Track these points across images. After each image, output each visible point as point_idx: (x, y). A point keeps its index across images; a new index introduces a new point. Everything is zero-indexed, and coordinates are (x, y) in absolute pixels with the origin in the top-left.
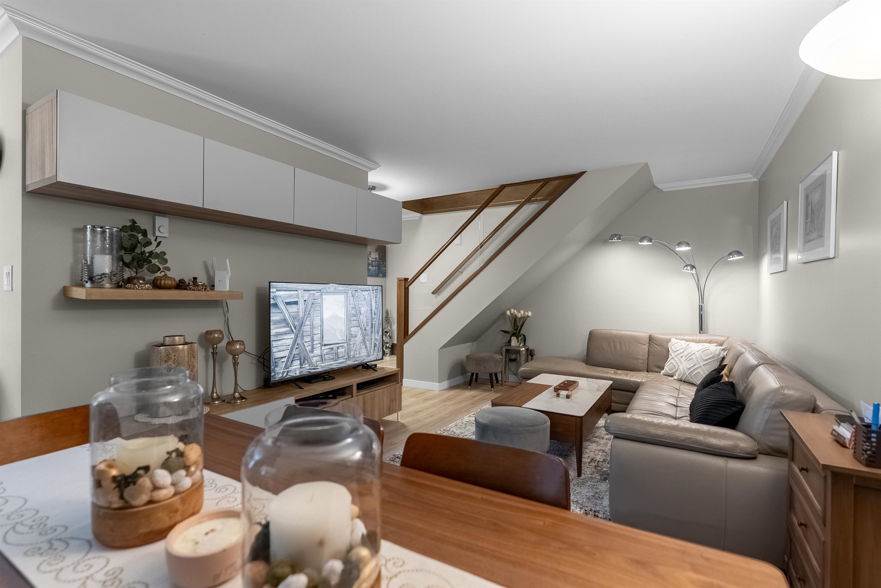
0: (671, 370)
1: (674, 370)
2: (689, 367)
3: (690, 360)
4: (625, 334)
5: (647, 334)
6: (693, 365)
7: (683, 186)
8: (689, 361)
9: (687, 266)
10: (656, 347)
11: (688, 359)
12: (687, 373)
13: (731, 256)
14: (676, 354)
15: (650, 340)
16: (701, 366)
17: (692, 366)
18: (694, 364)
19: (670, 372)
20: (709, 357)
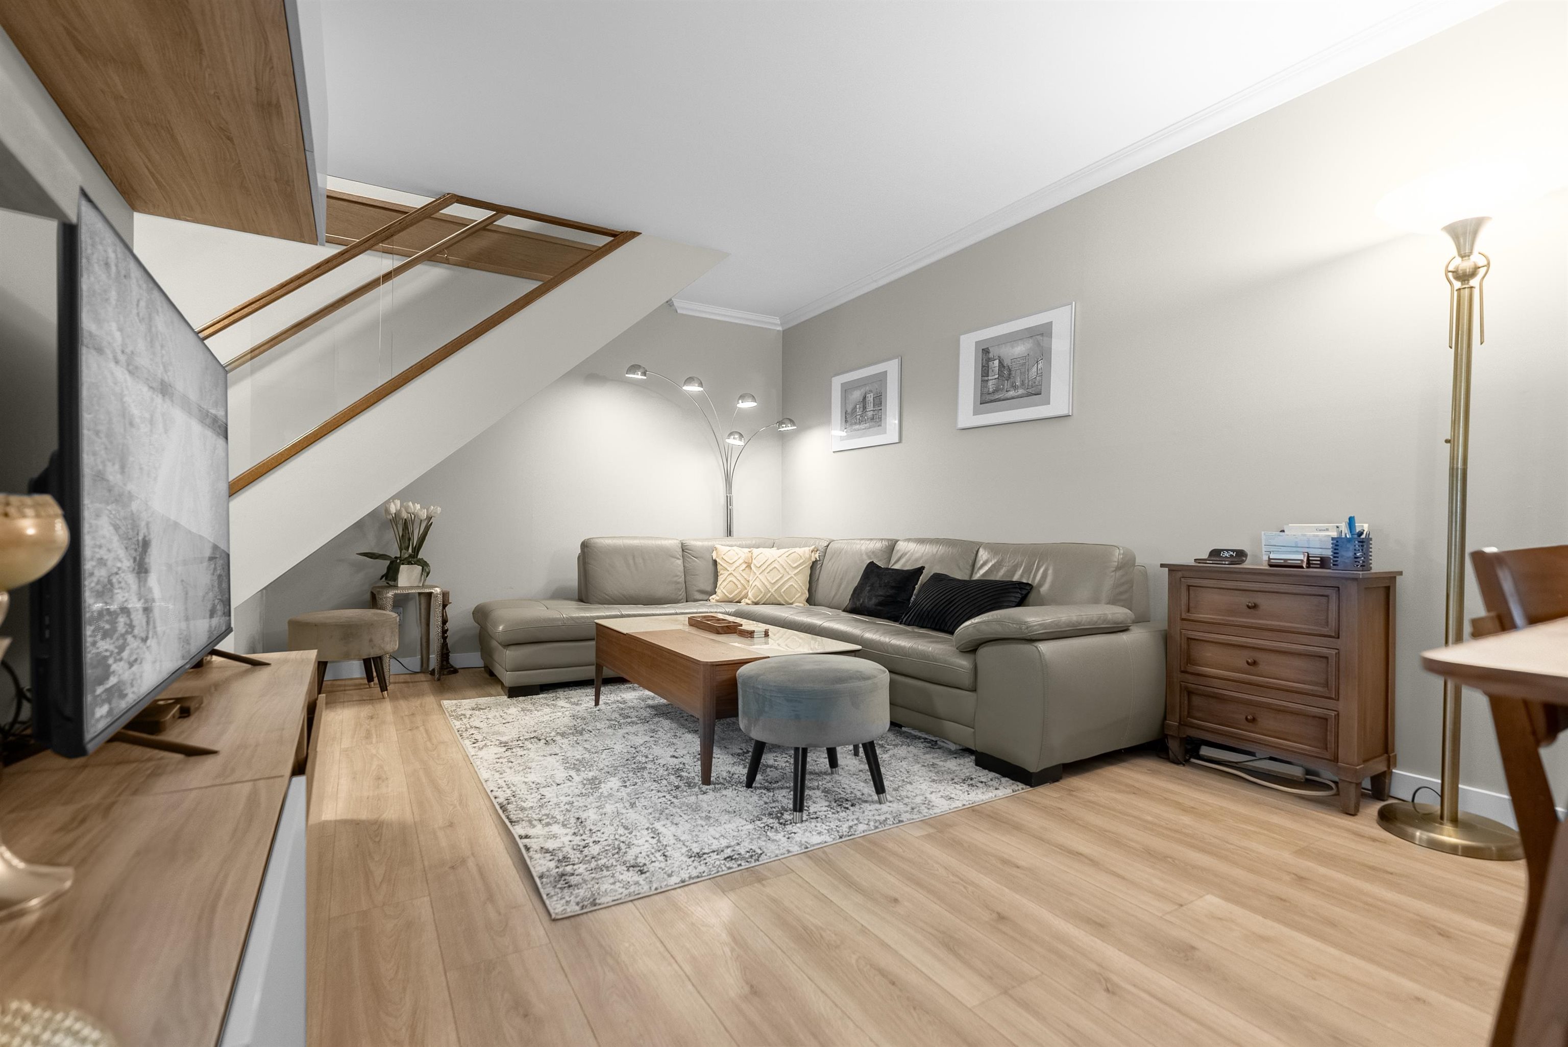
0: (731, 593)
1: (736, 592)
2: (774, 581)
3: (771, 570)
4: (641, 546)
5: (675, 541)
6: (780, 577)
7: (705, 312)
8: (769, 572)
9: (731, 434)
10: (695, 561)
11: (768, 570)
12: (772, 591)
13: (784, 426)
14: (734, 568)
15: (683, 550)
16: (792, 577)
17: (778, 578)
18: (781, 575)
19: (731, 596)
20: (799, 563)
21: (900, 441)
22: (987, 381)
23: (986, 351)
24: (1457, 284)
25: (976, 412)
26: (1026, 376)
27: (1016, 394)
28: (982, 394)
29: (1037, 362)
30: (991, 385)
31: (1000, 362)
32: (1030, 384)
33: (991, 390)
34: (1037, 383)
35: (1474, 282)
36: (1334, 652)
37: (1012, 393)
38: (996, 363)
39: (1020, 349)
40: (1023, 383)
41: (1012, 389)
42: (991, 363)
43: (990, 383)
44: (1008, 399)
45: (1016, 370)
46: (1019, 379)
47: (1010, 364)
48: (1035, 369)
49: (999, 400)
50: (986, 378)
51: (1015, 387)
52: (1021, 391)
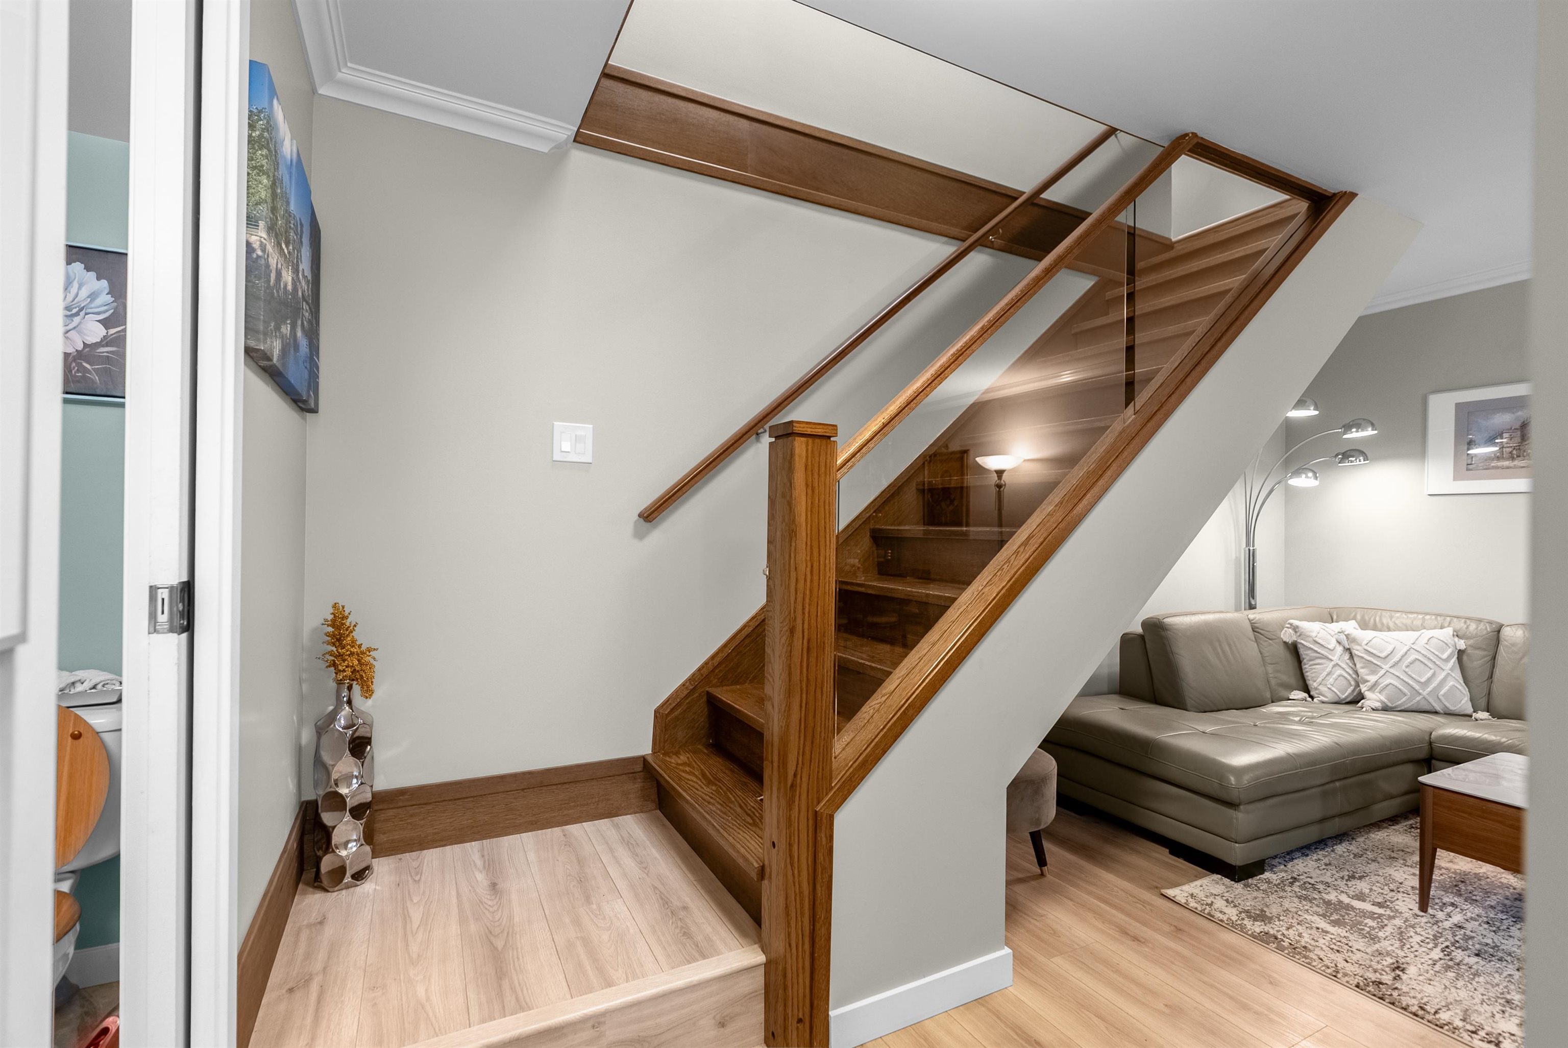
10: (1270, 644)
15: (1253, 630)
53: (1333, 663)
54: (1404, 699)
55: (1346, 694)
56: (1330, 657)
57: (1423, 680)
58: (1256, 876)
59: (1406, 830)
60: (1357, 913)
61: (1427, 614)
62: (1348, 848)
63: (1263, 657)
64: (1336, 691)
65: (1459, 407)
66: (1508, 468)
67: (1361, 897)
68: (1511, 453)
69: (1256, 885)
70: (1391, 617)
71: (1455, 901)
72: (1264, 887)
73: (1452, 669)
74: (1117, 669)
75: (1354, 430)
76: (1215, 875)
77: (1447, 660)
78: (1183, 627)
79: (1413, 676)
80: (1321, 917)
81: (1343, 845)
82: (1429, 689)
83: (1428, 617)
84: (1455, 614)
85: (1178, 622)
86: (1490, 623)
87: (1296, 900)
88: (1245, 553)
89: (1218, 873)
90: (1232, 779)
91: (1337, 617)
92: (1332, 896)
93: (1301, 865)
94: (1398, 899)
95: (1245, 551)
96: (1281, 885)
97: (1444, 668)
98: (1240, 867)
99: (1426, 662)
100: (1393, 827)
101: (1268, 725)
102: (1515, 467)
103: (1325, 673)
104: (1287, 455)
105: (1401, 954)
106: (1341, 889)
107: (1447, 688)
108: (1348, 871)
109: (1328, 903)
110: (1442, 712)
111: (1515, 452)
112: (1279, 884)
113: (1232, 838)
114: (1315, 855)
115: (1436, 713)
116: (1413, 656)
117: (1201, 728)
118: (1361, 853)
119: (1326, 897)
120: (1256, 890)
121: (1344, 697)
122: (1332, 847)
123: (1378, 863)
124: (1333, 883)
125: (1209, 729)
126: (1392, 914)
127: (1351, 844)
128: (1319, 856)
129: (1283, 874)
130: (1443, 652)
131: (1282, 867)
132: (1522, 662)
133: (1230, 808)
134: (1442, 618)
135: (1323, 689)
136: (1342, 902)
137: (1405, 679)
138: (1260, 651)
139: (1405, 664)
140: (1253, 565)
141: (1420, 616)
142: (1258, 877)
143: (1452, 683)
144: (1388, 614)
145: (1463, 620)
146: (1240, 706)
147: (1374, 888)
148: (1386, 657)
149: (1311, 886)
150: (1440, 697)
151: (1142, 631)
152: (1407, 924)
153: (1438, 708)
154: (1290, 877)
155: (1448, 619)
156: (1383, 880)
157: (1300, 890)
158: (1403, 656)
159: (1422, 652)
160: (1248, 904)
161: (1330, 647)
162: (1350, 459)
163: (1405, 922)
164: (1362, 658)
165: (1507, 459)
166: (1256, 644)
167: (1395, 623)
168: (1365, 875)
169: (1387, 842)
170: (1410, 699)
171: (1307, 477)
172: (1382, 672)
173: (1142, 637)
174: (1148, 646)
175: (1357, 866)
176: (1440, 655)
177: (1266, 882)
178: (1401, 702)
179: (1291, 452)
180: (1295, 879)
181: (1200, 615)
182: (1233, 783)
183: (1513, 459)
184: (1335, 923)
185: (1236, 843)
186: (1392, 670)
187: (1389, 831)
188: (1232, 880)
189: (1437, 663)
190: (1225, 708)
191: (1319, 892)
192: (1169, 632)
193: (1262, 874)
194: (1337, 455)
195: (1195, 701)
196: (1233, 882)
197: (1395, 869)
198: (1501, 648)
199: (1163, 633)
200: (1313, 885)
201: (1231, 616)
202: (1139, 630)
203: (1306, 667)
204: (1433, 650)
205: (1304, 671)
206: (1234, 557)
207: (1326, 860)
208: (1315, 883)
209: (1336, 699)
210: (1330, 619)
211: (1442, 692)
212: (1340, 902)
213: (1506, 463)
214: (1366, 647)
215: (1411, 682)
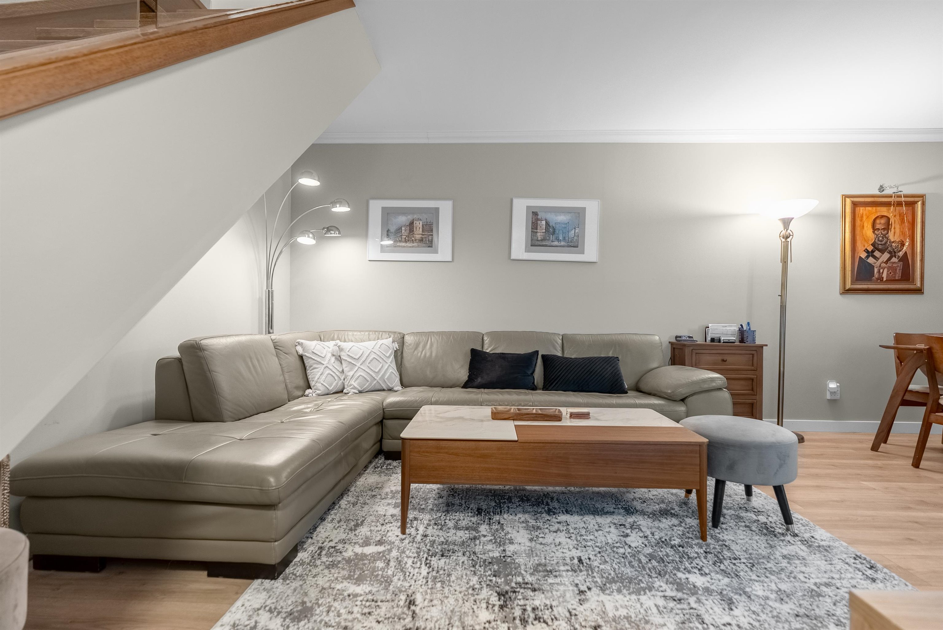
5: (268, 338)
8: (370, 363)
10: (287, 357)
15: (275, 348)
21: (453, 261)
22: (537, 232)
23: (535, 214)
24: (783, 240)
25: (527, 250)
26: (567, 235)
27: (560, 244)
28: (532, 240)
29: (575, 228)
30: (540, 236)
31: (546, 222)
32: (570, 240)
33: (539, 238)
34: (574, 240)
35: (789, 240)
36: (756, 376)
37: (556, 243)
38: (544, 223)
39: (562, 218)
40: (564, 238)
41: (556, 241)
42: (539, 222)
43: (539, 234)
44: (553, 246)
45: (559, 230)
46: (561, 236)
47: (554, 225)
48: (573, 232)
49: (546, 246)
50: (536, 231)
51: (558, 240)
52: (563, 243)
53: (324, 366)
54: (367, 384)
55: (332, 387)
56: (323, 362)
57: (377, 371)
58: (291, 562)
59: (373, 471)
60: (369, 560)
61: (370, 331)
62: (347, 500)
63: (282, 368)
64: (326, 385)
65: (383, 209)
66: (404, 247)
67: (367, 543)
68: (405, 238)
69: (293, 573)
70: (353, 335)
71: (415, 515)
72: (300, 571)
73: (391, 363)
74: (152, 395)
75: (338, 206)
76: (255, 580)
77: (389, 357)
78: (220, 347)
79: (372, 368)
80: (348, 580)
81: (344, 498)
82: (380, 376)
83: (371, 333)
84: (384, 330)
85: (215, 343)
86: (400, 333)
87: (326, 571)
88: (266, 294)
89: (257, 578)
90: (272, 480)
91: (324, 337)
92: (349, 554)
93: (323, 531)
94: (388, 531)
95: (266, 292)
96: (312, 563)
97: (387, 362)
98: (279, 564)
99: (379, 359)
100: (366, 472)
101: (292, 420)
102: (407, 247)
103: (320, 373)
104: (292, 224)
105: (407, 584)
106: (354, 541)
107: (388, 374)
108: (353, 521)
109: (348, 561)
110: (386, 389)
111: (407, 238)
112: (311, 561)
113: (272, 539)
114: (329, 517)
115: (384, 390)
116: (373, 356)
117: (238, 436)
118: (356, 500)
119: (346, 555)
120: (294, 579)
121: (331, 388)
122: (339, 503)
123: (368, 504)
124: (347, 538)
125: (245, 435)
126: (389, 547)
127: (348, 496)
128: (332, 516)
129: (312, 548)
130: (387, 352)
131: (310, 540)
132: (415, 353)
133: (270, 509)
134: (379, 334)
135: (319, 385)
136: (357, 554)
137: (369, 372)
138: (280, 363)
139: (368, 362)
140: (272, 303)
141: (367, 333)
142: (293, 563)
143: (391, 371)
144: (350, 333)
145: (388, 333)
146: (266, 410)
147: (372, 528)
148: (359, 358)
149: (333, 549)
150: (386, 380)
151: (179, 354)
152: (400, 551)
153: (385, 388)
154: (317, 548)
155: (381, 333)
156: (375, 518)
157: (327, 559)
158: (367, 357)
159: (377, 353)
160: (290, 602)
161: (322, 356)
162: (331, 232)
163: (398, 550)
164: (346, 360)
165: (404, 242)
166: (277, 359)
167: (355, 338)
168: (364, 519)
169: (367, 485)
170: (371, 384)
171: (309, 237)
172: (357, 368)
173: (179, 360)
174: (185, 368)
175: (356, 513)
176: (386, 354)
177: (301, 565)
178: (366, 386)
179: (294, 222)
180: (321, 548)
181: (234, 337)
182: (274, 485)
183: (406, 242)
184: (359, 581)
185: (275, 541)
186: (362, 367)
187: (365, 475)
188: (272, 579)
189: (384, 359)
190: (256, 412)
191: (341, 552)
192: (206, 352)
193: (295, 557)
194: (324, 229)
195: (230, 412)
196: (273, 581)
197: (378, 505)
198: (405, 346)
199: (200, 354)
200: (335, 547)
201: (258, 337)
202: (177, 354)
203: (308, 372)
204: (382, 352)
205: (308, 375)
206: (258, 297)
207: (337, 518)
208: (336, 545)
209: (327, 392)
210: (319, 338)
211: (386, 377)
212: (356, 554)
213: (403, 244)
214: (348, 353)
215: (371, 373)
